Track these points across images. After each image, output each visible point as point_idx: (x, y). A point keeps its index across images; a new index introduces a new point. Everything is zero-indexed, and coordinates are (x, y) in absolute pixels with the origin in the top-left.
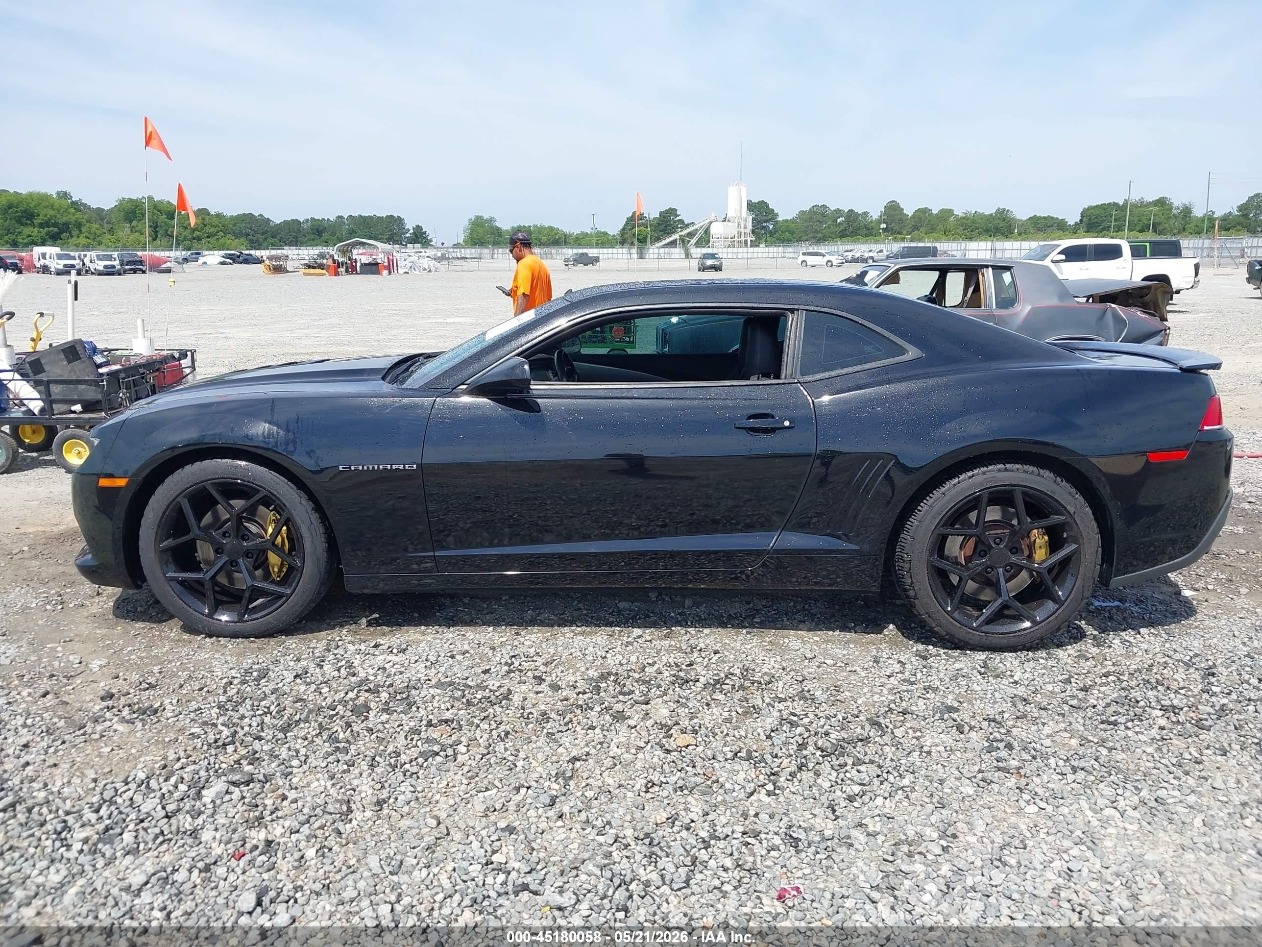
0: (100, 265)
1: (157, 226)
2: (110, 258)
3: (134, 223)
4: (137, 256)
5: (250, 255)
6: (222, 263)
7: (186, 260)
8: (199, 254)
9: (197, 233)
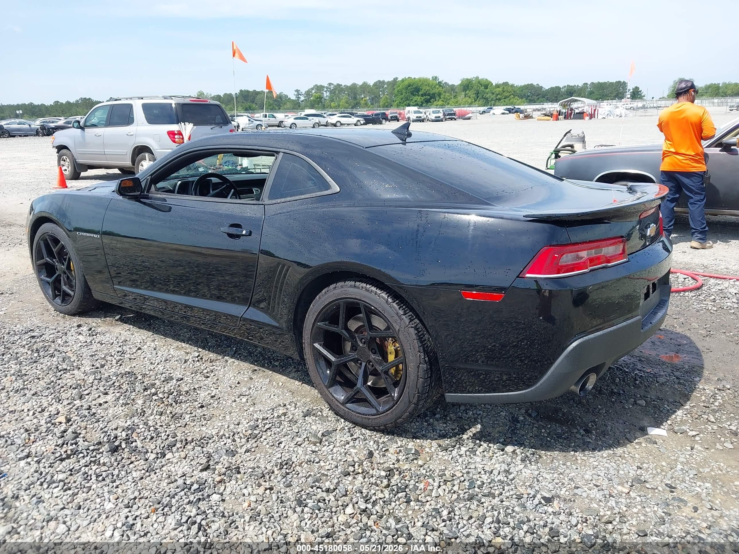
0: (433, 116)
1: (478, 93)
2: (439, 112)
3: (467, 92)
4: (453, 110)
5: (520, 109)
6: (503, 114)
7: (484, 112)
8: (492, 108)
9: (499, 96)
